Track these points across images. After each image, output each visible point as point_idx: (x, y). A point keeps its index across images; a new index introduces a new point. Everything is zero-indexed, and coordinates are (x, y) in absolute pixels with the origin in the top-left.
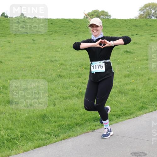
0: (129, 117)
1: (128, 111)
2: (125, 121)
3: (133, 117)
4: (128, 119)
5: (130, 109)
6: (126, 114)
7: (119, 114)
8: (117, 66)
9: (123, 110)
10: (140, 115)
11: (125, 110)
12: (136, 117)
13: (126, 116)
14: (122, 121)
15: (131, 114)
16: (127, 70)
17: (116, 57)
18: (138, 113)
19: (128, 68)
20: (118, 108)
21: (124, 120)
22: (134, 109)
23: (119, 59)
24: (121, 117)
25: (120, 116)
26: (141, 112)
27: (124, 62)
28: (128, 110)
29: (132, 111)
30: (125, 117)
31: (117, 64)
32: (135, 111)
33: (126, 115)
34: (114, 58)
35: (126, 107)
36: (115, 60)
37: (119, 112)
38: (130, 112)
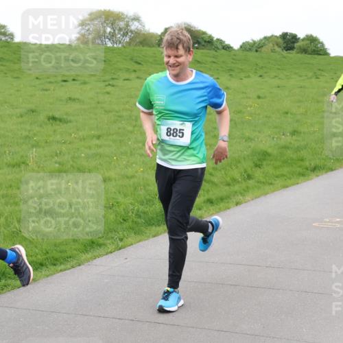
0: (62, 267)
1: (60, 254)
2: (55, 277)
3: (73, 267)
4: (61, 271)
5: (63, 248)
6: (56, 260)
7: (39, 261)
8: (31, 152)
9: (50, 252)
10: (88, 260)
11: (54, 252)
12: (79, 265)
13: (55, 265)
14: (48, 276)
15: (66, 259)
16: (54, 160)
17: (29, 131)
18: (84, 257)
19: (57, 155)
20: (36, 247)
21: (52, 275)
22: (73, 247)
23: (35, 135)
24: (44, 268)
25: (42, 265)
26: (89, 256)
27: (46, 142)
28: (61, 252)
29: (69, 254)
30: (52, 268)
31: (33, 146)
32: (75, 252)
33: (55, 262)
34: (25, 134)
35: (55, 245)
36: (27, 137)
37: (39, 257)
38: (64, 255)
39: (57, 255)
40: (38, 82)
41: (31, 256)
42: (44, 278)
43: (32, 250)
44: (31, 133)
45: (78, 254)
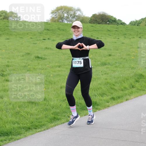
0: (40, 130)
1: (38, 123)
2: (35, 134)
3: (44, 130)
4: (39, 132)
5: (40, 120)
9: (33, 122)
10: (52, 127)
12: (48, 129)
13: (36, 129)
14: (32, 134)
15: (41, 126)
18: (50, 125)
20: (27, 120)
22: (45, 120)
23: (29, 65)
24: (31, 130)
25: (29, 128)
26: (53, 125)
29: (43, 123)
30: (35, 130)
31: (28, 71)
32: (46, 122)
33: (36, 127)
34: (24, 64)
35: (36, 119)
36: (25, 66)
37: (28, 125)
38: (41, 124)
39: (37, 124)
40: (31, 40)
41: (25, 124)
42: (30, 135)
43: (25, 121)
44: (27, 64)
45: (47, 124)
